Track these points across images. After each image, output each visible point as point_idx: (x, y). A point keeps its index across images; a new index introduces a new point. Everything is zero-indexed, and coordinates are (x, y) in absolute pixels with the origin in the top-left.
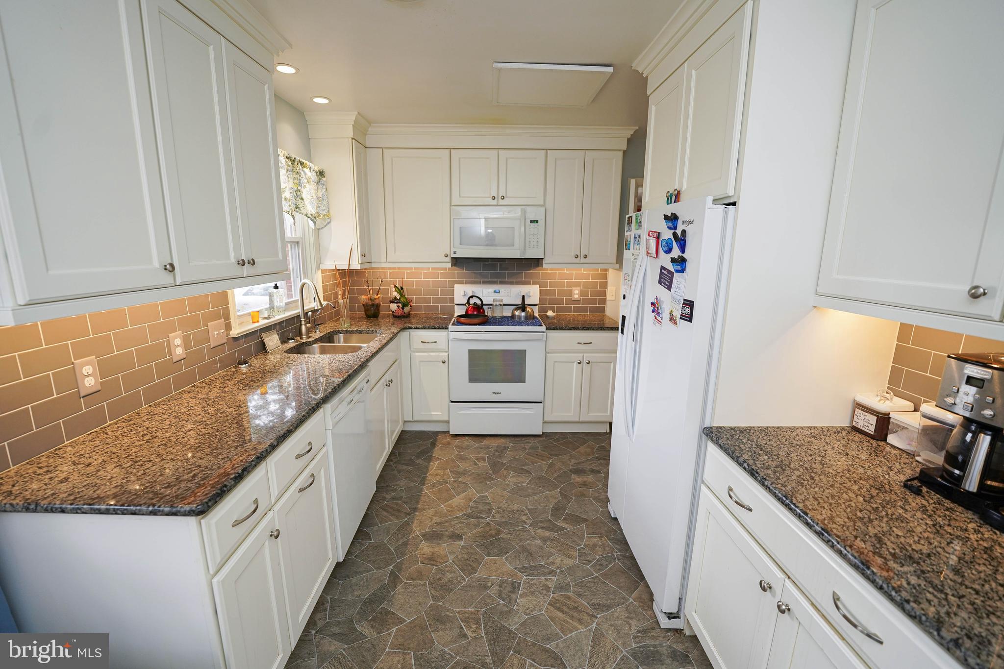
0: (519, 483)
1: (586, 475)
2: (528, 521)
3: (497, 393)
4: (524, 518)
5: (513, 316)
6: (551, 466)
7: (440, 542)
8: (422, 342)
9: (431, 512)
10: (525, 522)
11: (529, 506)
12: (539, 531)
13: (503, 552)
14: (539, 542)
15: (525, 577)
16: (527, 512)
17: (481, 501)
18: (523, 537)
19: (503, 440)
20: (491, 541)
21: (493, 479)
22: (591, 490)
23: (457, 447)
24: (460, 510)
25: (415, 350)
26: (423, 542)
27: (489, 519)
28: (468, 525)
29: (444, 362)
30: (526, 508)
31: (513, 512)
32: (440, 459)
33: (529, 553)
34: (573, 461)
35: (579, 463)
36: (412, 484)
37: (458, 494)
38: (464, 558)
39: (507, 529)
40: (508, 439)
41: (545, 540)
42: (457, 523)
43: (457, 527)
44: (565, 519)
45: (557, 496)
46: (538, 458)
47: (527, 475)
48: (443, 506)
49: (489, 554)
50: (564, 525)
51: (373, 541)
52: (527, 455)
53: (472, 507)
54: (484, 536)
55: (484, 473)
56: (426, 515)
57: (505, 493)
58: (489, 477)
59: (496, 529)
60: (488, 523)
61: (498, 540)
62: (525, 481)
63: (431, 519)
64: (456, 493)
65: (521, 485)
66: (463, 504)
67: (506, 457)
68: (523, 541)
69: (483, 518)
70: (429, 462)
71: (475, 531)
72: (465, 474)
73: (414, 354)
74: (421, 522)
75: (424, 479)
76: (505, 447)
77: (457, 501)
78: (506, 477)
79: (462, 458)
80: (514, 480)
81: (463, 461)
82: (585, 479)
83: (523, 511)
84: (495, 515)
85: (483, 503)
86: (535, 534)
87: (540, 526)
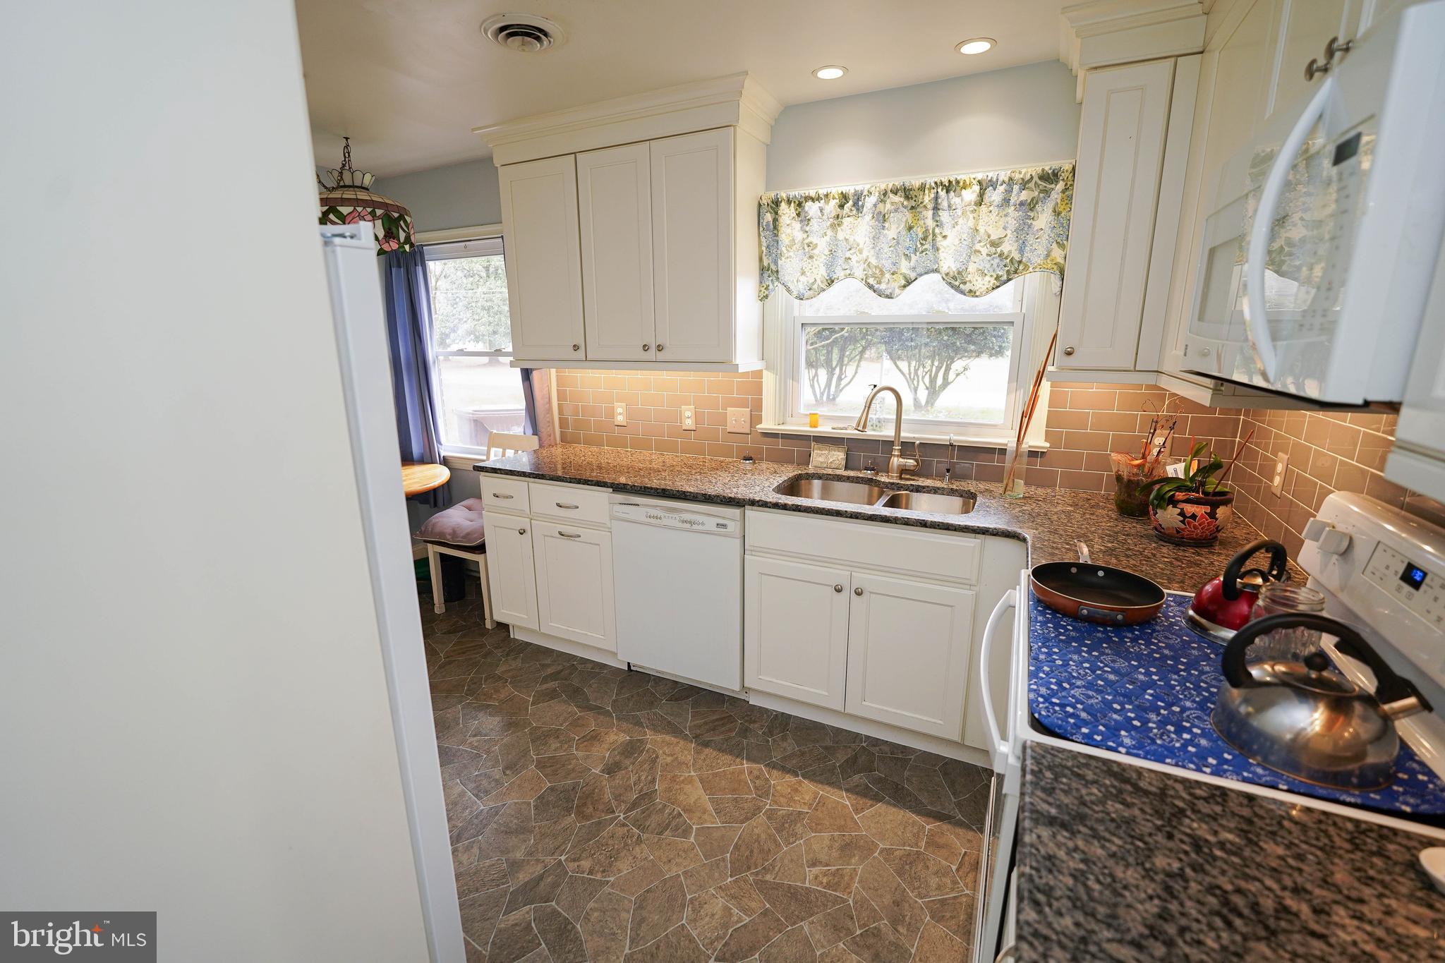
2: (573, 865)
4: (586, 864)
12: (539, 869)
14: (519, 855)
15: (482, 807)
17: (674, 824)
20: (574, 801)
24: (669, 790)
26: (629, 738)
27: (621, 818)
28: (628, 788)
31: (613, 857)
33: (512, 833)
39: (580, 828)
41: (515, 866)
42: (639, 777)
43: (630, 774)
48: (692, 772)
49: (552, 789)
53: (664, 805)
56: (683, 751)
57: (675, 869)
58: (750, 868)
59: (592, 816)
60: (613, 812)
61: (568, 810)
62: (699, 927)
63: (670, 754)
64: (720, 796)
65: (688, 912)
66: (681, 796)
68: (539, 836)
69: (629, 809)
71: (607, 790)
72: (778, 830)
74: (670, 743)
83: (604, 871)
84: (626, 829)
85: (668, 825)
86: (538, 860)
87: (549, 876)
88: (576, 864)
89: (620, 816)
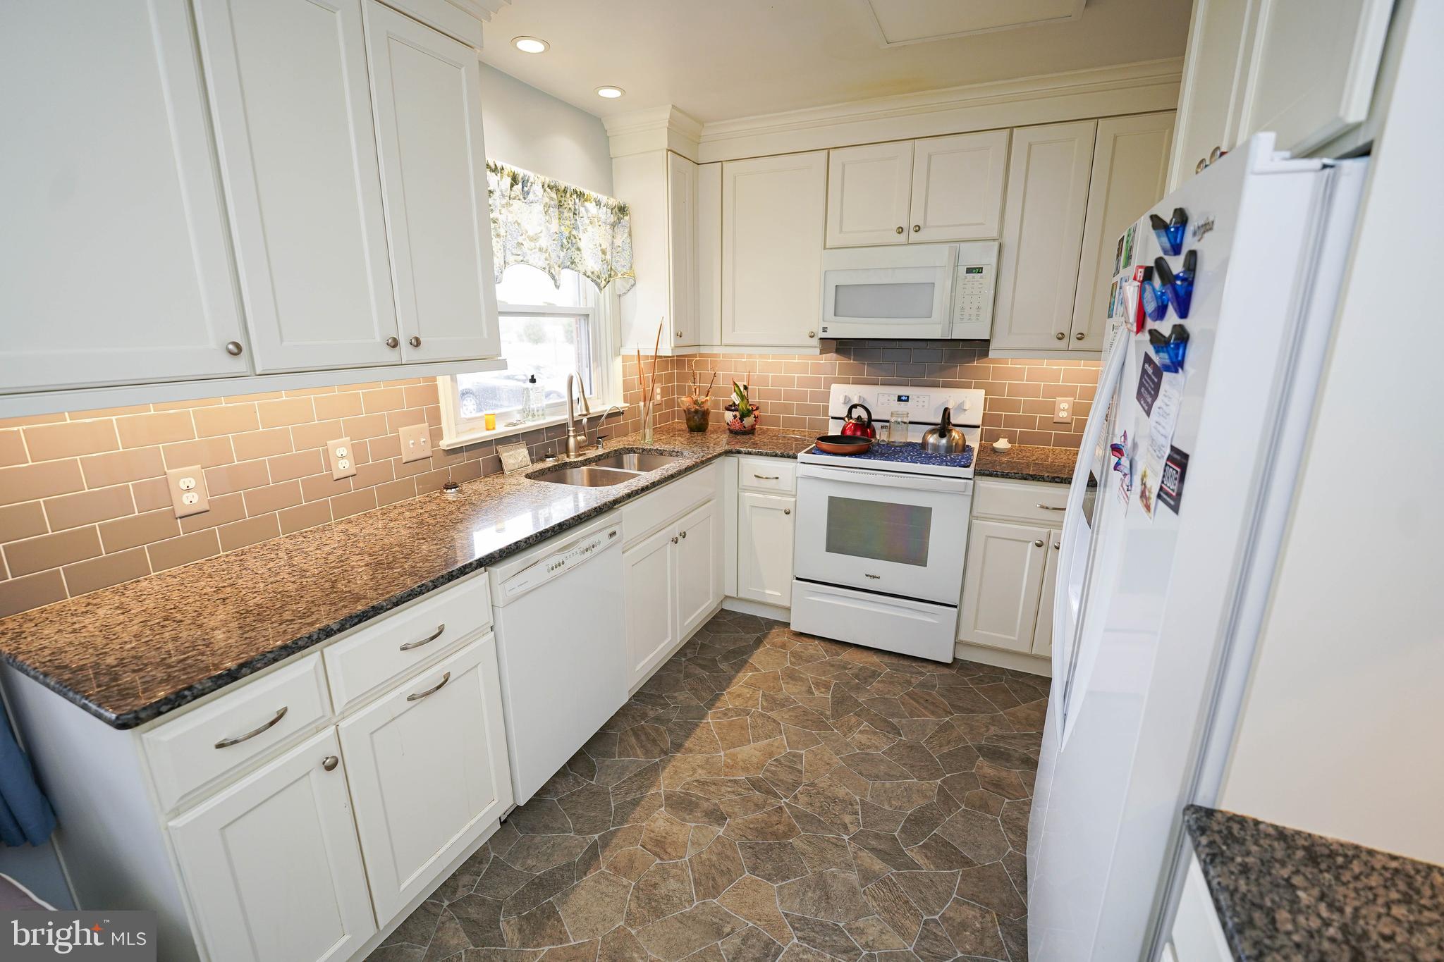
0: (869, 747)
1: (1008, 765)
2: (852, 828)
3: (874, 577)
4: (847, 819)
5: (924, 445)
6: (944, 728)
7: (687, 817)
8: (756, 476)
9: (699, 759)
10: (846, 828)
11: (868, 799)
12: (865, 855)
13: (781, 873)
14: (854, 877)
15: (795, 942)
16: (858, 807)
17: (787, 764)
18: (829, 856)
19: (875, 659)
20: (769, 844)
21: (827, 727)
22: (1007, 800)
23: (794, 654)
24: (746, 769)
25: (744, 488)
26: (663, 809)
28: (746, 800)
29: (788, 513)
30: (861, 800)
31: (835, 800)
32: (757, 670)
33: (826, 893)
34: (993, 730)
35: (1003, 737)
36: (695, 702)
37: (756, 739)
38: (709, 859)
39: (807, 831)
40: (886, 659)
41: (867, 876)
42: (729, 792)
43: (726, 799)
44: (925, 846)
45: (929, 793)
46: (926, 708)
47: (891, 736)
48: (722, 754)
49: (753, 870)
50: (919, 860)
51: (593, 782)
52: (907, 697)
53: (767, 770)
54: (760, 832)
55: (817, 711)
56: (689, 762)
57: (835, 760)
58: (822, 722)
59: (789, 824)
60: (780, 808)
61: (783, 847)
62: (882, 745)
63: (694, 771)
64: (753, 735)
65: (871, 751)
66: (755, 760)
67: (868, 691)
68: (824, 865)
69: (776, 795)
70: (738, 672)
71: (751, 816)
72: (783, 706)
73: (743, 493)
74: (676, 773)
75: (717, 698)
76: (874, 672)
77: (750, 751)
78: (850, 729)
79: (792, 676)
80: (863, 738)
81: (791, 682)
82: (1004, 774)
83: (852, 805)
84: (799, 796)
85: (789, 767)
86: (855, 858)
87: (870, 844)
88: (849, 826)
89: (785, 802)
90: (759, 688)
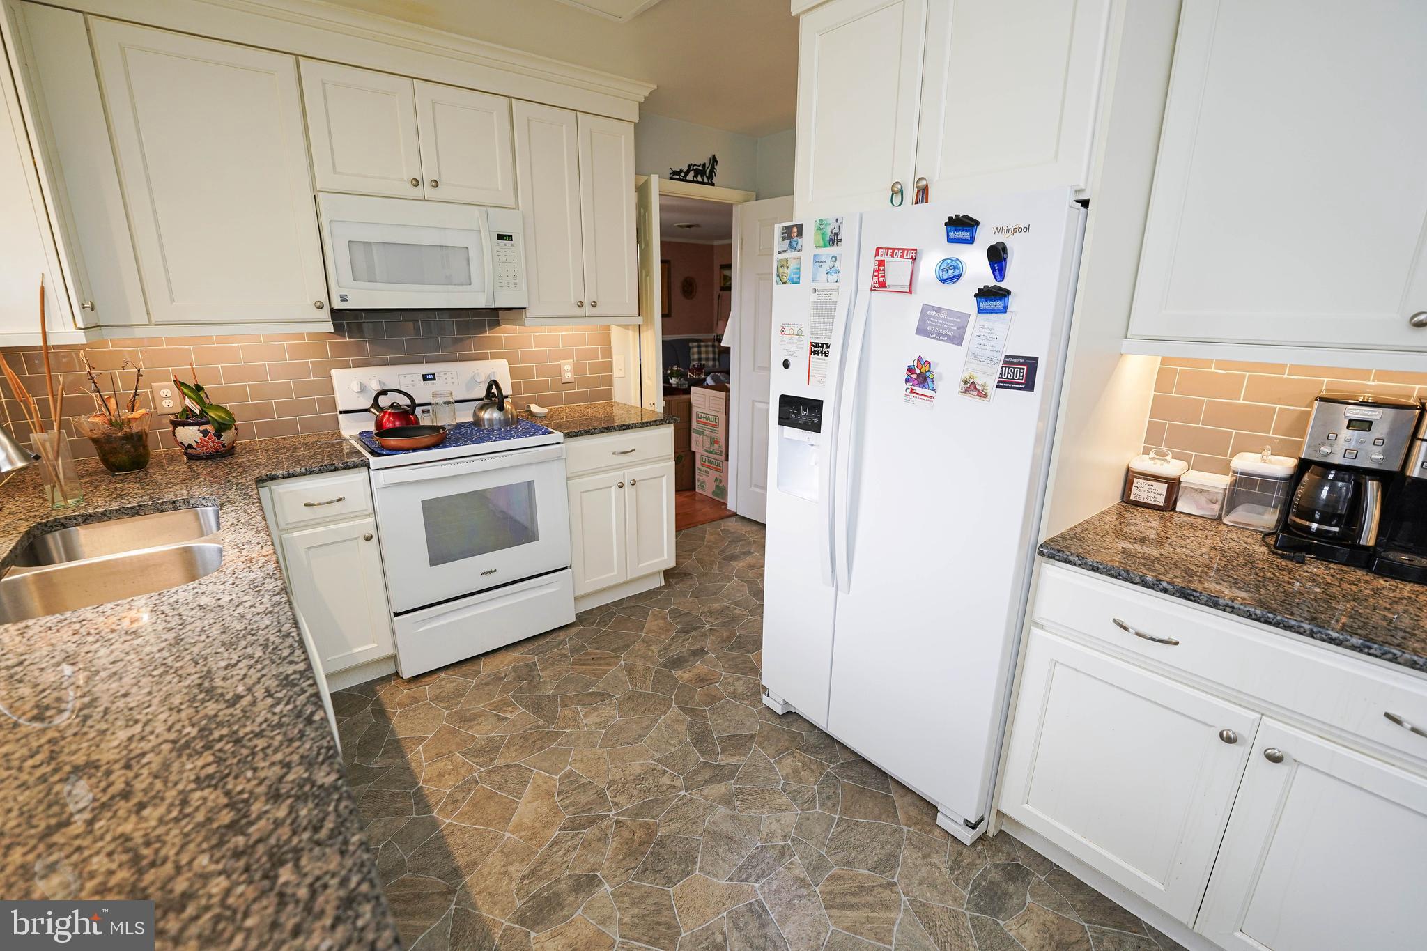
0: (607, 721)
1: (690, 663)
2: (677, 783)
3: (490, 572)
4: (666, 780)
5: (477, 423)
6: (629, 669)
7: (566, 913)
8: (306, 505)
9: (493, 862)
10: (671, 787)
11: (658, 756)
12: (707, 790)
13: (687, 862)
14: (722, 810)
15: (758, 886)
16: (660, 767)
17: (571, 787)
18: (693, 815)
19: (513, 655)
20: (651, 853)
21: (557, 734)
22: (717, 685)
23: (437, 699)
24: (548, 825)
25: (288, 526)
26: (533, 934)
27: (614, 812)
28: (586, 845)
29: (368, 539)
30: (655, 760)
31: (641, 778)
32: (424, 739)
33: (726, 837)
34: (655, 649)
35: (665, 649)
36: (403, 821)
37: (519, 794)
38: (634, 916)
39: (657, 816)
41: (727, 800)
42: (565, 855)
43: (572, 862)
44: (724, 751)
45: (681, 717)
46: (600, 665)
47: (607, 701)
48: (507, 834)
49: (670, 881)
50: (733, 761)
52: (578, 667)
53: (566, 808)
54: (632, 853)
55: (531, 728)
56: (490, 873)
57: (600, 751)
58: (548, 733)
59: (641, 826)
60: (617, 822)
61: (661, 843)
62: (611, 712)
63: (508, 874)
64: (510, 793)
65: (611, 723)
66: (543, 810)
67: (545, 683)
68: (700, 823)
69: (601, 818)
70: (403, 756)
71: (609, 851)
72: (498, 749)
73: (289, 536)
74: (492, 895)
75: (420, 797)
76: (529, 666)
77: (527, 808)
78: (576, 721)
79: (467, 719)
80: (592, 719)
81: (472, 724)
82: (696, 671)
83: (654, 769)
84: (616, 800)
85: (577, 788)
86: (706, 799)
87: (699, 782)
88: (673, 783)
89: (614, 815)
90: (450, 752)
